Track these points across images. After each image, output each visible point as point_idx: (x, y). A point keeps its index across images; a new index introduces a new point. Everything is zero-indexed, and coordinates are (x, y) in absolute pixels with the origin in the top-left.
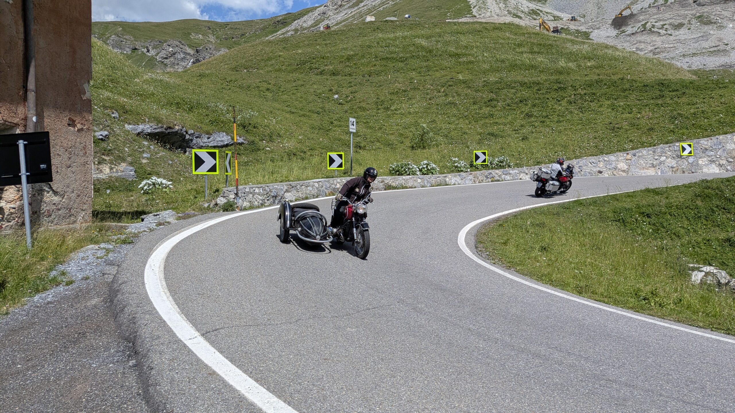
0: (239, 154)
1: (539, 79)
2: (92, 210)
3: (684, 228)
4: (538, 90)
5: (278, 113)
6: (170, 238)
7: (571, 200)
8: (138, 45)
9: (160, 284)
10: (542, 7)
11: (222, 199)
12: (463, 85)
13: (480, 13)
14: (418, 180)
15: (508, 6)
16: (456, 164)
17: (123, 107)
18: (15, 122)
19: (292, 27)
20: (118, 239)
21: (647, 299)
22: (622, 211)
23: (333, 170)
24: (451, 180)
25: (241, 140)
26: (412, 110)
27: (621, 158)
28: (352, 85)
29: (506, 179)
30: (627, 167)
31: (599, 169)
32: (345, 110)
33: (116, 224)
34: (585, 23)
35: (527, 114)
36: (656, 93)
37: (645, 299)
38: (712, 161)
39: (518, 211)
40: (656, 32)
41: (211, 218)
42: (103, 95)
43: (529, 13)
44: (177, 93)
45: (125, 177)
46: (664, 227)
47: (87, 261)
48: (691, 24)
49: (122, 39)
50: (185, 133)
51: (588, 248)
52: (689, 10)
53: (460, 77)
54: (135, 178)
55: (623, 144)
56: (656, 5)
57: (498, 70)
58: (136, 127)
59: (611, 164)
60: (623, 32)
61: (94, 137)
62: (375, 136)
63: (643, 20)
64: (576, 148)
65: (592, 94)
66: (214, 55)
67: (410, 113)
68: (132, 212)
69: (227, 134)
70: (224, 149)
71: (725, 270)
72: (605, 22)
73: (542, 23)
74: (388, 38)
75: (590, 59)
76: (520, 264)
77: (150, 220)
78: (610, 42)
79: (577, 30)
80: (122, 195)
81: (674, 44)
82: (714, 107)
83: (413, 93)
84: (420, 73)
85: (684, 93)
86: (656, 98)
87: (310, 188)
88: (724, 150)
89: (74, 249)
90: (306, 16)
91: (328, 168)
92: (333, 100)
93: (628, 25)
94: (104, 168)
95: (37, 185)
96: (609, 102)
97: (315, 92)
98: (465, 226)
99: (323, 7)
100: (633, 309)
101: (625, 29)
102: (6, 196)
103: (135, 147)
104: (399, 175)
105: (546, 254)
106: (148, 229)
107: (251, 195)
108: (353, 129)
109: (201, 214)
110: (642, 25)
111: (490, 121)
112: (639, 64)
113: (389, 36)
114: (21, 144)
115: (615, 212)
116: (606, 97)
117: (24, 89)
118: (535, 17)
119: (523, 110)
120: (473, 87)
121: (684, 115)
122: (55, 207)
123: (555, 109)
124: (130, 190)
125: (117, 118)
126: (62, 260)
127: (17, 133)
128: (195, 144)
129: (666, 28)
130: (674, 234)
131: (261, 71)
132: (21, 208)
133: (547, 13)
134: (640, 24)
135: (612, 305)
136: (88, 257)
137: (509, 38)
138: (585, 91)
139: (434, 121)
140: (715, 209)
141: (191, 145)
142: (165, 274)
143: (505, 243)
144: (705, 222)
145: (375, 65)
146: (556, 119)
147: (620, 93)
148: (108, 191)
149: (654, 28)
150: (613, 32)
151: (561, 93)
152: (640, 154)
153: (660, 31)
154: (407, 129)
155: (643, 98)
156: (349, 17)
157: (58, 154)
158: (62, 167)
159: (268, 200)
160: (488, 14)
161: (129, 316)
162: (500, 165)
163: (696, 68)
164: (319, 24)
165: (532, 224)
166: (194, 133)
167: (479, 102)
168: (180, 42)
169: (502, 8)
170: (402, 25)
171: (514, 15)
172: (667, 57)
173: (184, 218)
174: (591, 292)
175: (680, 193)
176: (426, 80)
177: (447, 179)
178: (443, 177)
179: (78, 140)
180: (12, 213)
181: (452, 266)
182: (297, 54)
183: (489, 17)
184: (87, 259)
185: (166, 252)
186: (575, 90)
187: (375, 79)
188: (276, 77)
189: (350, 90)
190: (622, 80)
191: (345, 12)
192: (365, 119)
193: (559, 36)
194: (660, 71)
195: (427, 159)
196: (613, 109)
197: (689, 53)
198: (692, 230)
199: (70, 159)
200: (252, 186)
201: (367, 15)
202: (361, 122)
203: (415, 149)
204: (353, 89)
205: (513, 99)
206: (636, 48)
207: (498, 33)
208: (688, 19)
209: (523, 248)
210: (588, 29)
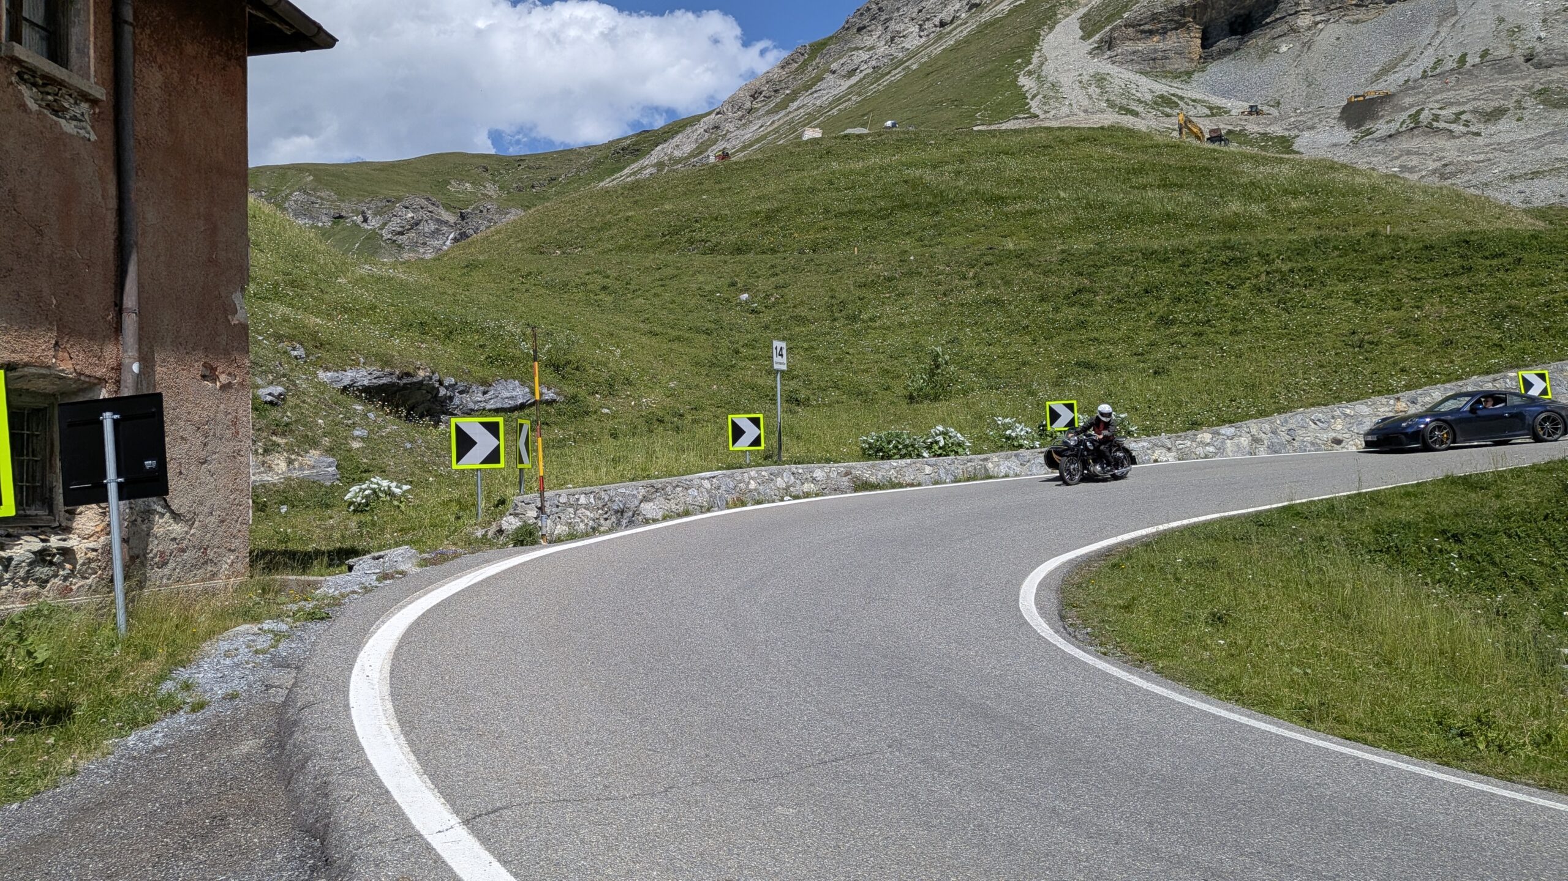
0: (547, 424)
1: (1185, 241)
2: (248, 550)
3: (1542, 564)
4: (1185, 266)
5: (625, 335)
6: (405, 606)
7: (1274, 506)
8: (345, 208)
9: (380, 708)
10: (1182, 89)
11: (511, 519)
12: (1016, 262)
13: (1046, 108)
14: (925, 467)
15: (1106, 92)
16: (1008, 432)
17: (314, 336)
18: (99, 374)
19: (652, 158)
20: (300, 609)
21: (1467, 734)
22: (1393, 528)
23: (742, 451)
24: (999, 466)
25: (550, 395)
26: (906, 319)
27: (1382, 410)
28: (777, 270)
31: (1334, 435)
32: (763, 324)
33: (298, 577)
34: (1281, 118)
35: (1162, 318)
36: (1454, 263)
37: (1461, 735)
39: (1153, 534)
40: (1444, 128)
41: (488, 562)
42: (273, 313)
43: (1155, 103)
44: (422, 304)
45: (317, 478)
46: (1494, 564)
47: (236, 660)
48: (1524, 109)
49: (313, 199)
50: (437, 385)
51: (1321, 616)
52: (1517, 79)
53: (1010, 245)
54: (338, 479)
55: (1386, 378)
56: (1438, 71)
57: (1092, 227)
58: (340, 375)
59: (1361, 423)
60: (1369, 132)
61: (255, 398)
62: (828, 376)
63: (1412, 106)
64: (1278, 390)
65: (1308, 271)
66: (495, 223)
67: (901, 325)
68: (329, 552)
69: (523, 384)
70: (516, 413)
72: (1327, 113)
73: (1185, 123)
74: (851, 172)
75: (1295, 194)
76: (1164, 655)
77: (365, 568)
78: (1339, 157)
79: (1265, 134)
80: (311, 515)
81: (1487, 153)
83: (908, 282)
84: (920, 239)
85: (1520, 259)
86: (1455, 274)
87: (693, 492)
89: (210, 634)
90: (680, 136)
91: (731, 448)
92: (738, 304)
93: (1378, 118)
94: (276, 462)
95: (141, 502)
96: (1347, 287)
97: (700, 289)
98: (1034, 568)
99: (714, 115)
100: (1435, 757)
101: (1372, 125)
102: (80, 526)
103: (337, 416)
104: (882, 458)
105: (1222, 631)
106: (361, 588)
107: (571, 510)
108: (781, 364)
109: (469, 553)
110: (1410, 116)
111: (1079, 337)
112: (1409, 200)
113: (852, 166)
114: (108, 417)
115: (1378, 532)
116: (1338, 274)
117: (117, 309)
118: (1168, 110)
119: (1153, 309)
120: (1039, 266)
121: (1523, 309)
122: (175, 546)
123: (1225, 305)
124: (327, 506)
125: (301, 358)
126: (185, 657)
127: (101, 397)
128: (458, 406)
129: (1466, 121)
130: (1522, 578)
131: (590, 252)
132: (108, 550)
133: (1194, 101)
134: (1404, 115)
135: (1385, 749)
136: (237, 649)
137: (1111, 159)
138: (1290, 265)
141: (450, 407)
142: (391, 684)
143: (1127, 608)
145: (825, 229)
146: (1228, 327)
147: (1370, 266)
148: (284, 509)
149: (1438, 121)
150: (1346, 135)
151: (1235, 271)
153: (1453, 127)
154: (896, 358)
155: (1424, 275)
156: (768, 133)
157: (182, 438)
158: (189, 463)
159: (606, 519)
160: (1065, 110)
161: (315, 778)
163: (1542, 204)
164: (706, 150)
165: (1188, 563)
166: (456, 383)
167: (1052, 296)
168: (428, 199)
169: (1094, 96)
170: (879, 142)
171: (1121, 108)
172: (1474, 182)
173: (433, 562)
174: (1334, 719)
175: (1526, 484)
176: (935, 253)
177: (990, 465)
178: (981, 460)
179: (222, 406)
180: (90, 561)
181: (1010, 661)
182: (662, 213)
183: (1068, 116)
184: (236, 656)
185: (395, 637)
186: (1267, 262)
187: (826, 257)
188: (621, 263)
189: (773, 283)
190: (1372, 236)
191: (760, 122)
192: (805, 341)
193: (1225, 149)
194: (1459, 214)
195: (943, 422)
196: (1357, 302)
197: (1522, 172)
199: (205, 445)
200: (573, 490)
201: (805, 126)
202: (797, 347)
203: (917, 402)
204: (780, 280)
205: (1128, 286)
206: (1400, 167)
207: (1088, 148)
208: (1515, 98)
209: (1169, 618)
210: (1289, 130)
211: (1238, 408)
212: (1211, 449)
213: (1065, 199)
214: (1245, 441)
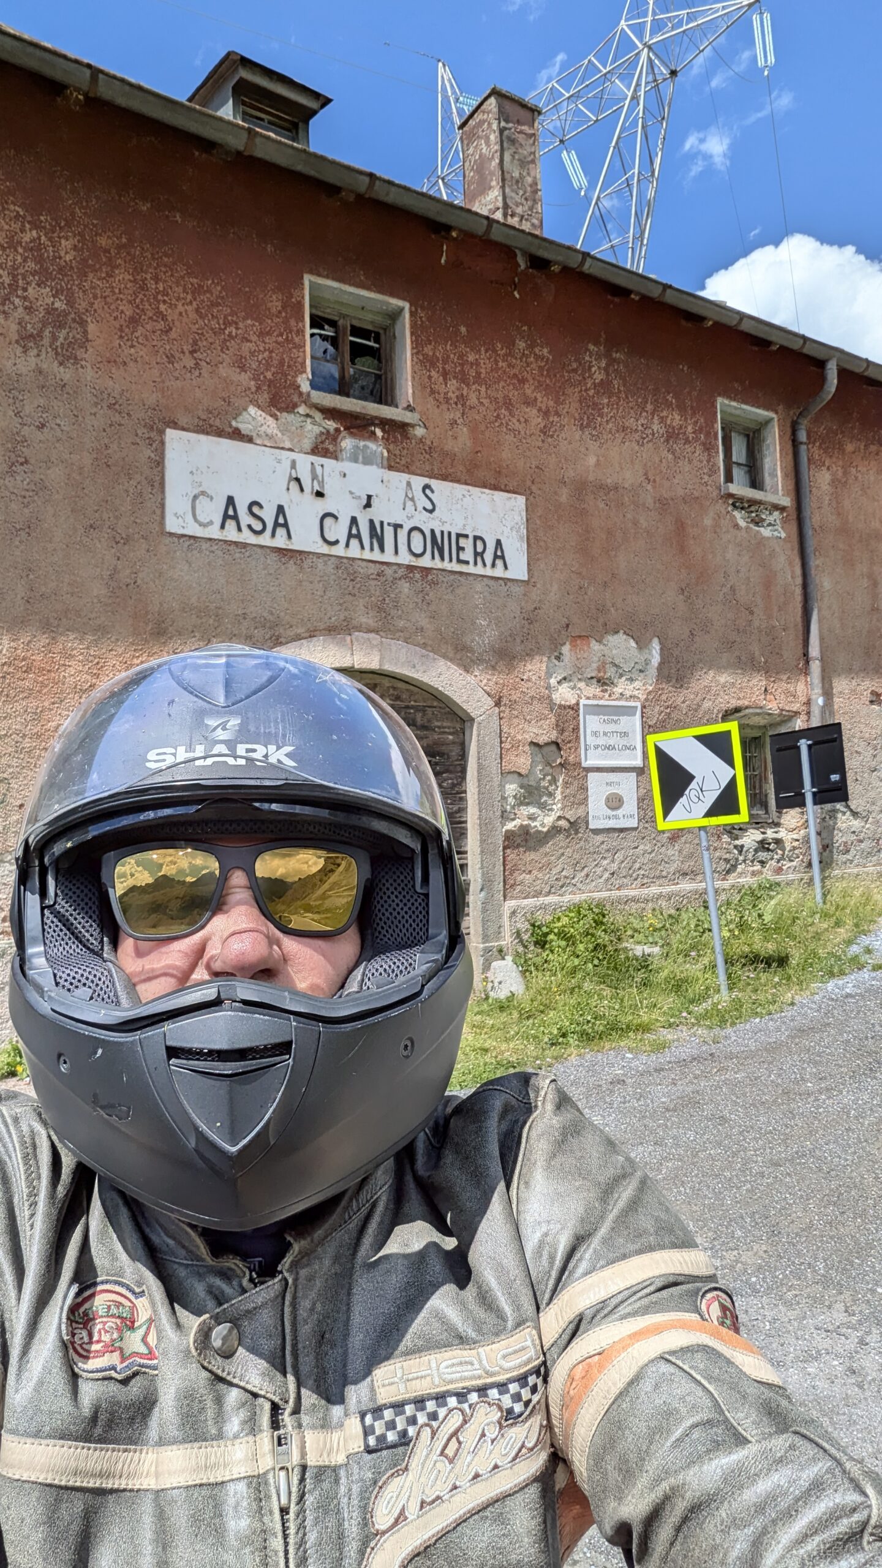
18: (795, 709)
95: (829, 805)
102: (786, 823)
114: (804, 744)
117: (806, 659)
122: (855, 837)
126: (866, 928)
127: (798, 729)
132: (807, 840)
157: (857, 752)
158: (862, 772)
180: (794, 848)
199: (874, 756)
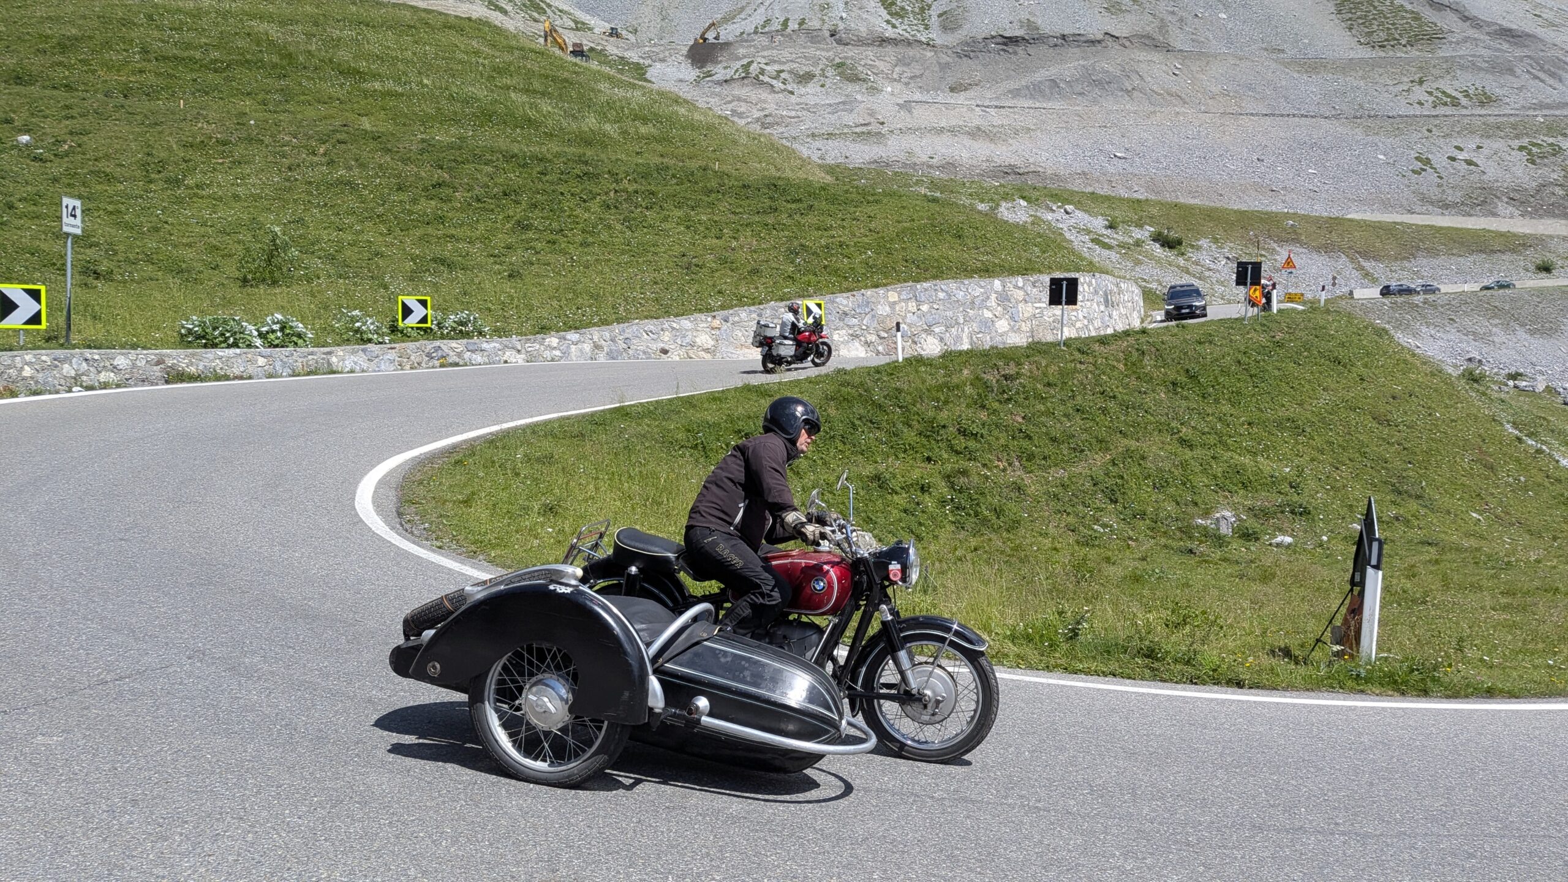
1: (544, 149)
4: (543, 174)
7: (608, 407)
12: (372, 145)
14: (260, 359)
16: (358, 324)
22: (701, 428)
23: (14, 330)
24: (344, 360)
26: (242, 191)
27: (702, 325)
28: (74, 112)
29: (474, 362)
30: (713, 343)
31: (662, 345)
32: (51, 176)
34: (638, 45)
35: (519, 223)
36: (764, 203)
38: (855, 336)
39: (497, 432)
40: (767, 83)
43: (524, 5)
48: (826, 77)
52: (823, 49)
53: (366, 124)
55: (707, 298)
56: (767, 29)
57: (455, 120)
59: (684, 337)
60: (709, 74)
62: (139, 247)
63: (744, 57)
64: (618, 301)
65: (650, 194)
67: (236, 197)
71: (871, 532)
72: (675, 50)
73: (551, 31)
75: (645, 120)
76: (499, 545)
78: (684, 92)
79: (622, 58)
81: (797, 111)
82: (859, 237)
83: (246, 149)
84: (263, 103)
85: (811, 206)
86: (764, 212)
88: (874, 316)
92: (13, 147)
93: (718, 62)
96: (680, 213)
98: (374, 466)
101: (712, 69)
104: (205, 346)
105: (552, 520)
108: (73, 226)
110: (742, 66)
111: (437, 232)
112: (735, 142)
115: (689, 431)
116: (675, 201)
118: (535, 15)
119: (511, 214)
120: (398, 152)
121: (811, 248)
123: (577, 217)
129: (784, 79)
133: (560, 11)
134: (738, 65)
137: (477, 53)
138: (635, 186)
139: (300, 221)
140: (857, 422)
143: (466, 502)
144: (841, 447)
146: (579, 239)
147: (700, 197)
149: (763, 75)
150: (691, 73)
151: (588, 185)
152: (737, 319)
153: (774, 82)
154: (228, 235)
155: (741, 210)
162: (461, 331)
163: (833, 162)
165: (528, 458)
167: (410, 186)
171: (491, 3)
172: (786, 135)
176: (281, 121)
177: (334, 359)
178: (324, 354)
186: (617, 181)
187: (140, 105)
189: (66, 127)
190: (704, 170)
192: (110, 203)
193: (584, 64)
194: (772, 161)
195: (281, 309)
196: (688, 227)
197: (821, 132)
198: (819, 462)
202: (98, 209)
203: (252, 286)
204: (76, 124)
205: (488, 187)
206: (732, 111)
207: (454, 38)
208: (821, 67)
209: (505, 511)
210: (644, 58)
211: (584, 316)
212: (557, 353)
213: (427, 86)
214: (587, 347)
